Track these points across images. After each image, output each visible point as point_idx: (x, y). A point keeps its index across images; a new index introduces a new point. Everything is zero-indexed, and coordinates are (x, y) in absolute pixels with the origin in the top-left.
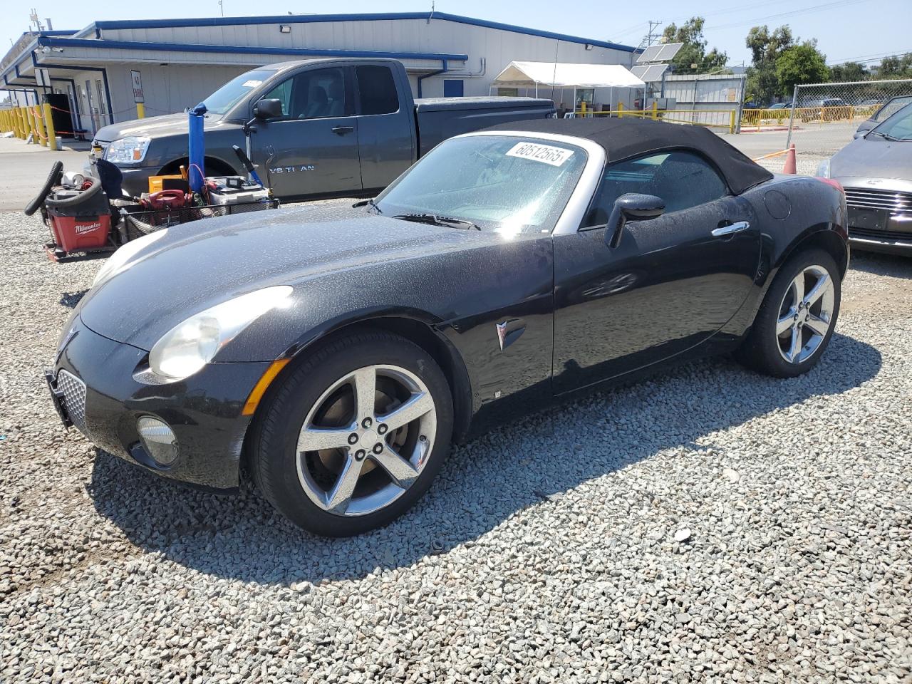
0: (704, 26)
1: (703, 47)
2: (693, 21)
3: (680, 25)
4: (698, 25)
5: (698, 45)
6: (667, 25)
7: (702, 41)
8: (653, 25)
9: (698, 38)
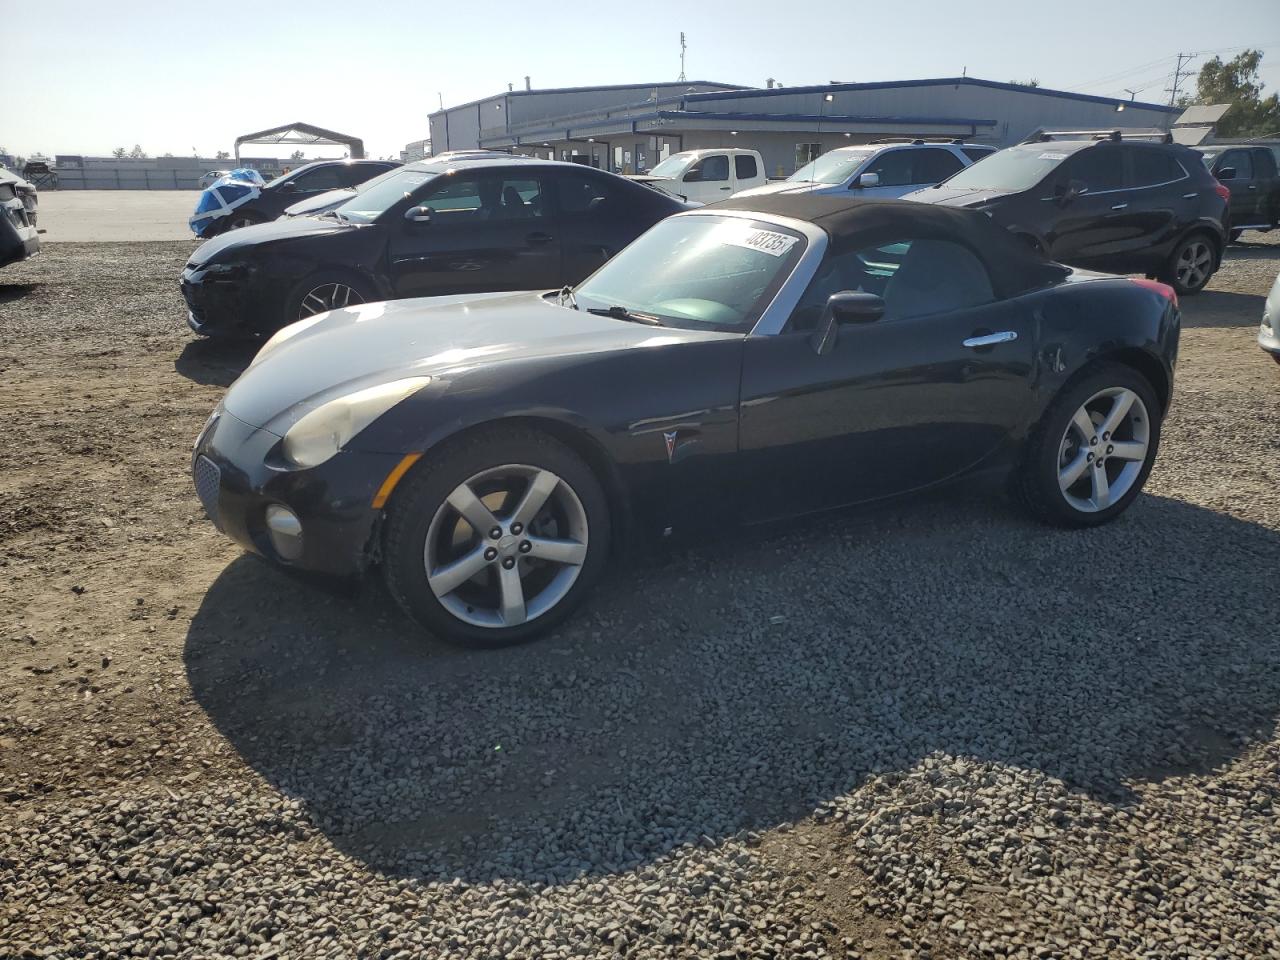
0: (1261, 63)
1: (1257, 91)
2: (1246, 54)
3: (1227, 59)
4: (1252, 61)
5: (1249, 87)
6: (1209, 58)
7: (1256, 83)
8: (1183, 60)
9: (1251, 79)
